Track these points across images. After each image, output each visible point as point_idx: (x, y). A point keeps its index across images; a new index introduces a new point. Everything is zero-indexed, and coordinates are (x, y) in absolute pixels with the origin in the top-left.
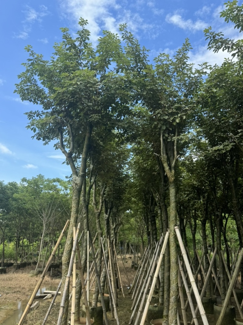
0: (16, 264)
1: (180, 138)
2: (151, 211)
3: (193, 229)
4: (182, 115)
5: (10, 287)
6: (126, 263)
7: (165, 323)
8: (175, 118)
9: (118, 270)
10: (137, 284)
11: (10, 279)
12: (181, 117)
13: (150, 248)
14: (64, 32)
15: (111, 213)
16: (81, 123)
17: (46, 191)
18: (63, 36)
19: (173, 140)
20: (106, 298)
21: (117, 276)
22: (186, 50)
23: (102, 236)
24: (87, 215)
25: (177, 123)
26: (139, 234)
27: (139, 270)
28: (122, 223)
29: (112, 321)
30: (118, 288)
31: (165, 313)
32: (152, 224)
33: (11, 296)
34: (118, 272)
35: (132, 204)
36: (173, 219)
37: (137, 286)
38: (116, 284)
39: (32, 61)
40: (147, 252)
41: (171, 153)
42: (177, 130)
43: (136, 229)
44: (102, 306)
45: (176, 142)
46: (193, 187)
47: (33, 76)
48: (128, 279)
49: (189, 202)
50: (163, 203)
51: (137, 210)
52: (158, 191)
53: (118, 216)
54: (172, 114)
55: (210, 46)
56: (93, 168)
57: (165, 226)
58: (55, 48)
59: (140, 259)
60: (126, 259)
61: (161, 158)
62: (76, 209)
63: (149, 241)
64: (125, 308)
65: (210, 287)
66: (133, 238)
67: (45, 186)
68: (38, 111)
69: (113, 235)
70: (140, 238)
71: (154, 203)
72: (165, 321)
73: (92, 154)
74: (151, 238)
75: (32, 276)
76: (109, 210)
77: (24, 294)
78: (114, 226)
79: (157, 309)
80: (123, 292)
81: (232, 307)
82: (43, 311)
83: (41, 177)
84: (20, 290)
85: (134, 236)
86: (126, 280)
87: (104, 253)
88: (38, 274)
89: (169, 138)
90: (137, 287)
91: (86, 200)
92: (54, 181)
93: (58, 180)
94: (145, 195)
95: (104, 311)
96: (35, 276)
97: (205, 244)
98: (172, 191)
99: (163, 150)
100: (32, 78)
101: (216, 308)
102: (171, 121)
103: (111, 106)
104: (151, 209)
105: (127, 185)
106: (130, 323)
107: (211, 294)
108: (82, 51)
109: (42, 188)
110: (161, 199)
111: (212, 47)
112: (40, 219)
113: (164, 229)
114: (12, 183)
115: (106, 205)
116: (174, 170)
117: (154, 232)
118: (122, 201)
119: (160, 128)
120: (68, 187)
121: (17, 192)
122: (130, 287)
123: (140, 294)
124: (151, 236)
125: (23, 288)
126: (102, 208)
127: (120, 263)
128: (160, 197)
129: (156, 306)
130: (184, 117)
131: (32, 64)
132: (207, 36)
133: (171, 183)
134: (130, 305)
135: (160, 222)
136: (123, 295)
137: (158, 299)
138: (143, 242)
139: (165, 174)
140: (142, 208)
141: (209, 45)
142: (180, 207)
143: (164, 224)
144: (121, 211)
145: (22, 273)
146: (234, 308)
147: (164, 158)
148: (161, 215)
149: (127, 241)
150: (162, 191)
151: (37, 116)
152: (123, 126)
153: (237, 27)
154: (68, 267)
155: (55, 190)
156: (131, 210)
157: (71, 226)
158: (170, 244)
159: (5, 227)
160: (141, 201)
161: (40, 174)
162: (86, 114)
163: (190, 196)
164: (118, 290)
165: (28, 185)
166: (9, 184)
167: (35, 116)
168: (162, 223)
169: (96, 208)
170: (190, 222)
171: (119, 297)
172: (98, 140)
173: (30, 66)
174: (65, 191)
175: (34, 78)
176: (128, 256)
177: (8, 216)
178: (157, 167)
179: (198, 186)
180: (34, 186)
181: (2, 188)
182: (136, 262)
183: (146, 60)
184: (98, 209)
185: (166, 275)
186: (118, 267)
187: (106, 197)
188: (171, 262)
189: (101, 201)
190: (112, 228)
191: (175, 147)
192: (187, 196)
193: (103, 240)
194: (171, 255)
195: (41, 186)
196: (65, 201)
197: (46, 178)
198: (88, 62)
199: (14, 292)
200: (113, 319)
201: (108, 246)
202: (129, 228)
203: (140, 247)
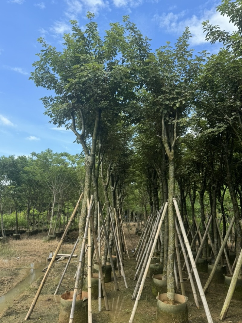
0: (29, 232)
1: (179, 122)
2: (153, 184)
3: (192, 199)
4: (182, 100)
5: (26, 251)
6: (130, 230)
7: (164, 277)
8: (175, 102)
9: (123, 235)
10: (140, 248)
11: (25, 245)
12: (181, 102)
13: (152, 217)
14: (73, 24)
15: (117, 186)
16: (91, 108)
17: (55, 165)
18: (73, 28)
19: (173, 124)
20: (114, 259)
21: (123, 241)
22: (186, 38)
23: (109, 206)
24: (97, 189)
25: (177, 107)
26: (143, 204)
27: (142, 236)
28: (126, 194)
29: (119, 277)
30: (123, 251)
31: (164, 270)
32: (154, 195)
33: (29, 258)
34: (124, 238)
35: (137, 177)
36: (172, 192)
37: (141, 249)
38: (122, 247)
39: (45, 52)
40: (150, 220)
41: (171, 134)
42: (177, 113)
43: (140, 199)
44: (111, 265)
45: (175, 125)
46: (193, 161)
47: (46, 64)
48: (132, 243)
49: (189, 175)
50: (164, 178)
51: (141, 182)
52: (160, 167)
53: (123, 188)
54: (173, 99)
55: (208, 37)
56: (101, 146)
57: (166, 197)
58: (65, 38)
59: (144, 226)
60: (130, 226)
61: (163, 139)
62: (89, 184)
63: (152, 210)
64: (130, 267)
65: (206, 250)
66: (137, 207)
67: (54, 160)
68: (51, 96)
69: (119, 205)
70: (144, 207)
71: (156, 176)
72: (164, 276)
73: (100, 134)
74: (154, 207)
75: (44, 242)
76: (115, 183)
77: (40, 256)
78: (120, 197)
79: (158, 267)
80: (128, 255)
81: (224, 266)
82: (59, 270)
83: (49, 151)
84: (35, 253)
85: (138, 206)
86: (130, 245)
87: (112, 220)
88: (50, 240)
89: (170, 121)
90: (141, 251)
91: (96, 175)
92: (62, 155)
93: (66, 155)
94: (148, 169)
95: (112, 269)
96: (48, 242)
97: (202, 213)
98: (171, 168)
99: (164, 132)
100: (46, 66)
101: (209, 266)
102: (172, 106)
103: (118, 91)
104: (154, 182)
105: (131, 160)
106: (134, 279)
107: (206, 256)
108: (91, 42)
109: (51, 162)
110: (162, 174)
111: (210, 38)
112: (50, 190)
113: (165, 200)
114: (22, 157)
115: (113, 178)
116: (174, 150)
117: (156, 203)
118: (127, 174)
119: (162, 113)
120: (75, 161)
121: (27, 165)
122: (134, 250)
123: (144, 255)
124: (153, 205)
125: (38, 252)
126: (109, 181)
127: (125, 230)
128: (162, 172)
129: (157, 265)
130: (184, 102)
131: (45, 54)
132: (204, 28)
133: (170, 161)
134: (135, 265)
135: (162, 193)
136: (129, 257)
137: (160, 260)
138: (146, 211)
139: (166, 153)
140: (146, 181)
141: (206, 37)
142: (181, 179)
143: (165, 196)
144: (126, 184)
145: (36, 239)
146: (225, 267)
147: (165, 139)
148: (163, 188)
149: (131, 210)
150: (163, 167)
151: (51, 101)
152: (129, 111)
153: (231, 21)
154: (84, 231)
155: (63, 164)
156: (135, 182)
157: (85, 197)
158: (169, 213)
159: (18, 198)
160: (145, 174)
161: (49, 149)
162: (96, 100)
163: (190, 169)
164: (124, 253)
165: (38, 159)
166: (19, 158)
167: (49, 100)
168: (163, 195)
169: (104, 181)
170: (189, 193)
171: (124, 259)
172: (105, 121)
173: (43, 56)
174: (73, 164)
175: (47, 66)
176: (132, 224)
177: (19, 188)
178: (159, 145)
179: (198, 161)
180: (43, 160)
181: (13, 162)
182: (140, 229)
183: (148, 49)
184: (105, 182)
185: (166, 238)
186: (123, 232)
187: (113, 172)
188: (169, 227)
189: (108, 175)
190: (118, 199)
191: (175, 129)
192: (187, 170)
193: (110, 209)
194: (169, 222)
195: (50, 160)
196: (73, 174)
197: (54, 152)
198: (96, 50)
199: (31, 255)
200: (120, 276)
201: (114, 214)
202: (133, 198)
203: (143, 215)
